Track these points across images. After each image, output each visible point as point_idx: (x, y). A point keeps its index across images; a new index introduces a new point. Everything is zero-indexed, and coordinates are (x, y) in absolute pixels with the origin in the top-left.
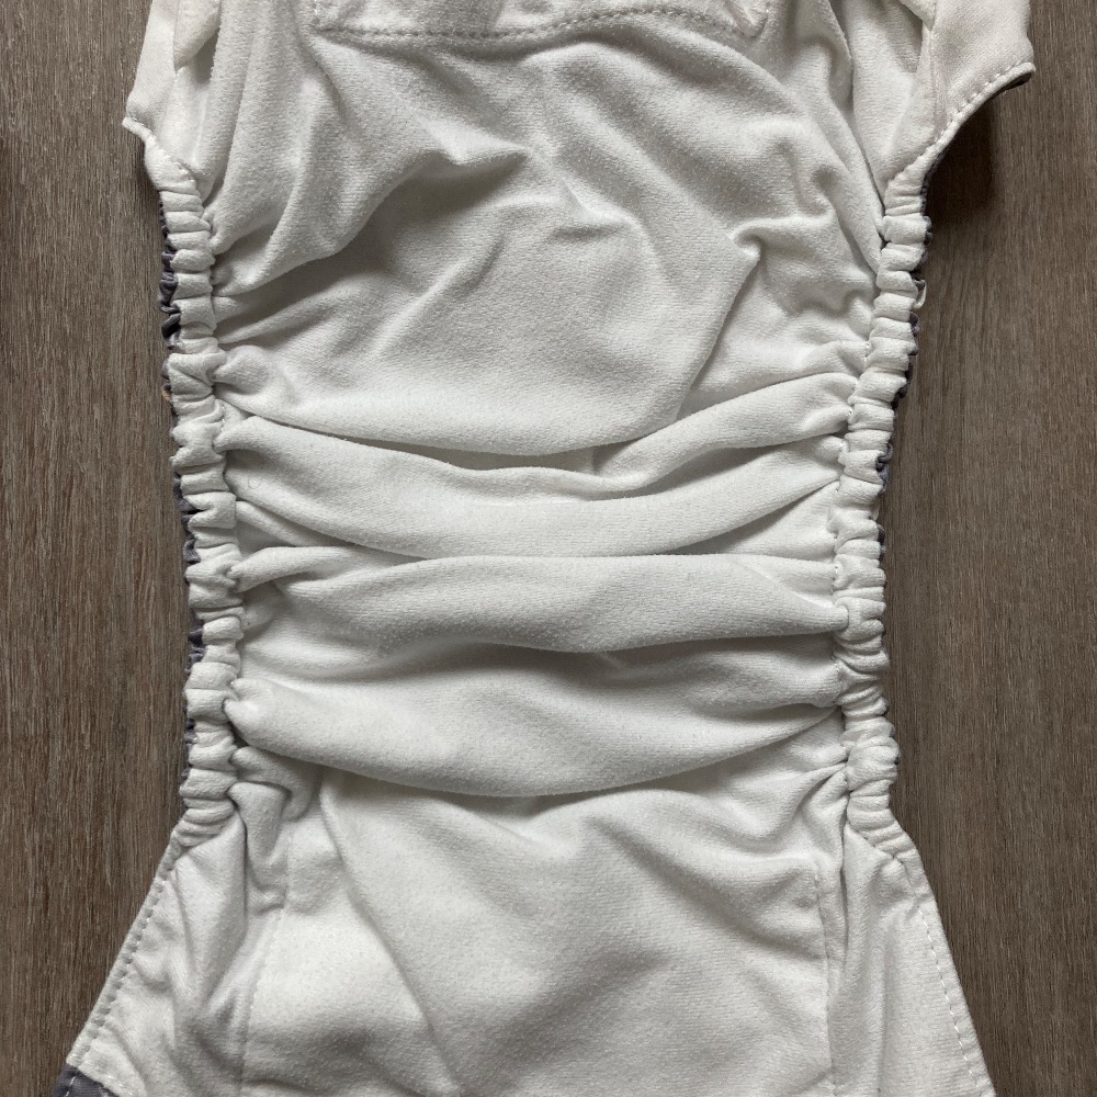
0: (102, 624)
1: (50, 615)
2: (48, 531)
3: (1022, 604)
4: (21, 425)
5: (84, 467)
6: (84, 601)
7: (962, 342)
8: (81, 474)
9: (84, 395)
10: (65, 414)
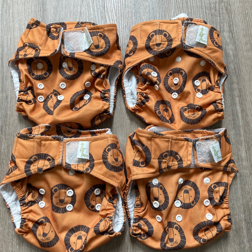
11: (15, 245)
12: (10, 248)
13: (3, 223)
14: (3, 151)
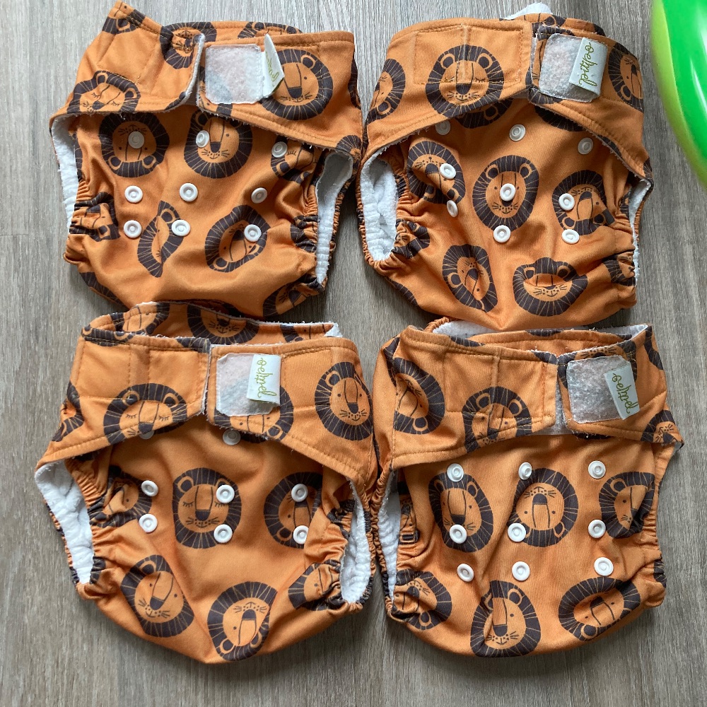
11: (77, 641)
12: (66, 649)
13: (46, 582)
14: (41, 390)
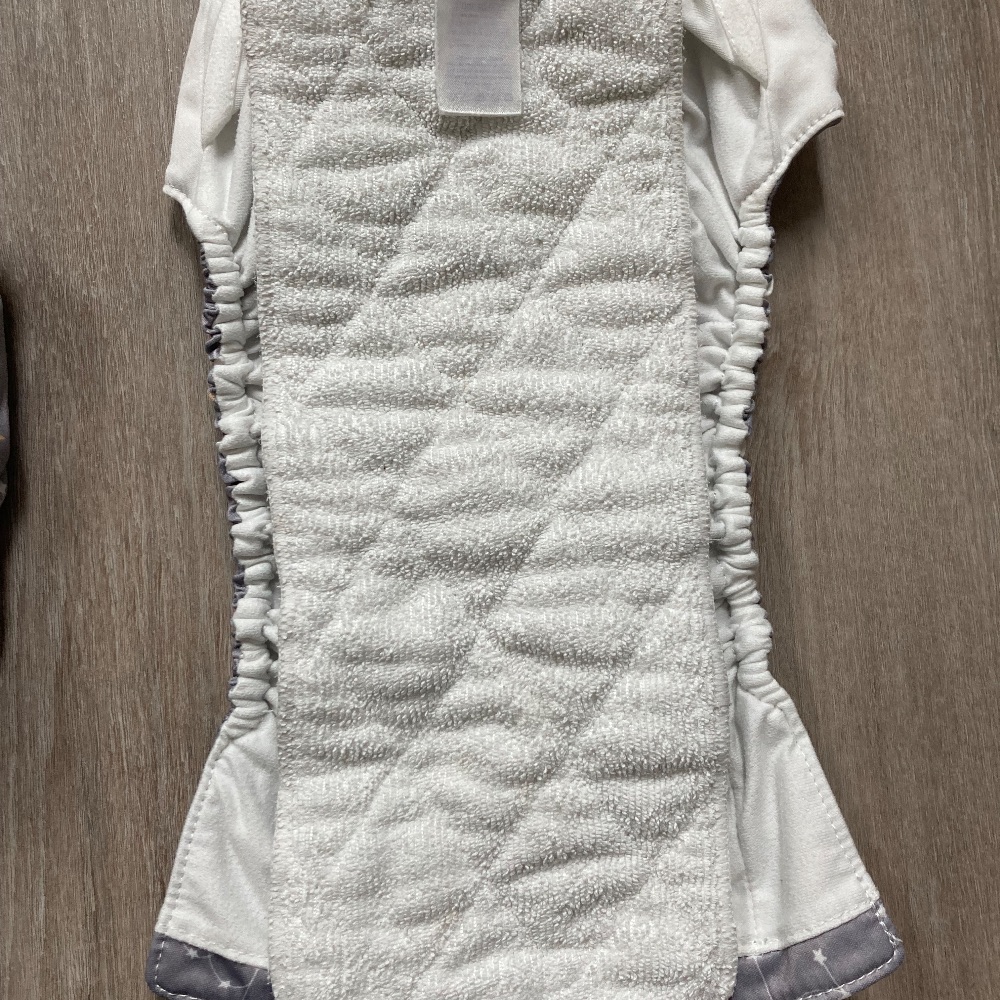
0: (192, 676)
1: (151, 672)
2: (145, 607)
3: (889, 610)
4: (118, 525)
5: (169, 555)
6: (177, 660)
7: (831, 414)
8: (168, 560)
9: (166, 499)
10: (152, 514)
